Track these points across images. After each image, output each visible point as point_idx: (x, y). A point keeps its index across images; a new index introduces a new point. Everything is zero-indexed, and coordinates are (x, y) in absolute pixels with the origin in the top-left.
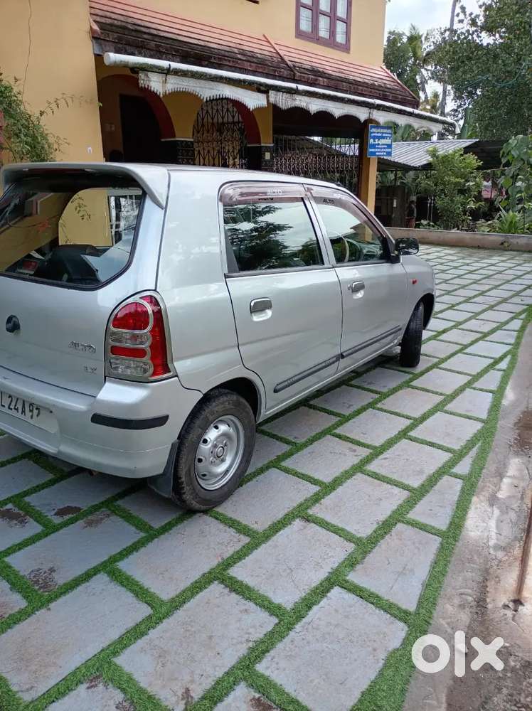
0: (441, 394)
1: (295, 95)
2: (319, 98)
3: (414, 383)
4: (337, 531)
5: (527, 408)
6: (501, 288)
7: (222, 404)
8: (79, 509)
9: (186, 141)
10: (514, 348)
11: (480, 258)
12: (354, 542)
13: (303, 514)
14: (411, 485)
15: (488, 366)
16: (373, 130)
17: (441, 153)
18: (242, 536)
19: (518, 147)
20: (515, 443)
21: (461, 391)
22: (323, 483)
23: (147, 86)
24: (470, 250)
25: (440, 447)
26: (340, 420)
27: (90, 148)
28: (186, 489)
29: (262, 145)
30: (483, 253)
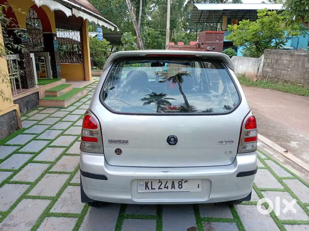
1: (80, 11)
4: (277, 190)
9: (24, 30)
12: (285, 191)
13: (260, 189)
14: (263, 167)
16: (98, 29)
19: (126, 37)
29: (53, 33)
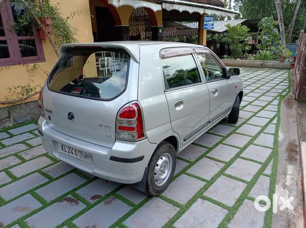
0: (250, 136)
1: (173, 5)
2: (183, 5)
3: (237, 131)
4: (219, 204)
5: (290, 141)
6: (265, 85)
7: (164, 148)
8: (100, 196)
9: (126, 26)
10: (277, 113)
11: (253, 72)
12: (227, 209)
13: (201, 196)
14: (247, 180)
15: (268, 122)
16: (206, 18)
17: (231, 26)
18: (176, 207)
19: (265, 22)
20: (288, 158)
21: (259, 134)
22: (207, 181)
23: (111, 4)
24: (248, 68)
25: (255, 162)
26: (208, 150)
27: (87, 32)
28: (151, 187)
29: (158, 26)
30: (254, 69)
